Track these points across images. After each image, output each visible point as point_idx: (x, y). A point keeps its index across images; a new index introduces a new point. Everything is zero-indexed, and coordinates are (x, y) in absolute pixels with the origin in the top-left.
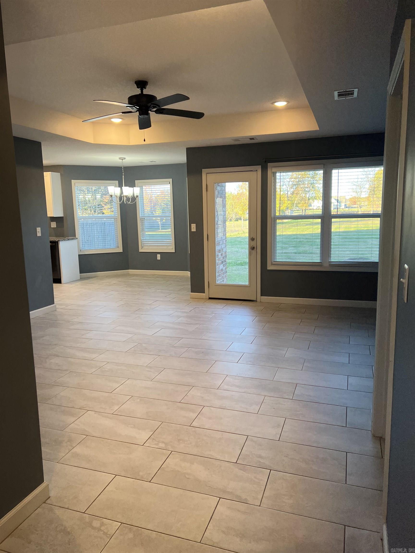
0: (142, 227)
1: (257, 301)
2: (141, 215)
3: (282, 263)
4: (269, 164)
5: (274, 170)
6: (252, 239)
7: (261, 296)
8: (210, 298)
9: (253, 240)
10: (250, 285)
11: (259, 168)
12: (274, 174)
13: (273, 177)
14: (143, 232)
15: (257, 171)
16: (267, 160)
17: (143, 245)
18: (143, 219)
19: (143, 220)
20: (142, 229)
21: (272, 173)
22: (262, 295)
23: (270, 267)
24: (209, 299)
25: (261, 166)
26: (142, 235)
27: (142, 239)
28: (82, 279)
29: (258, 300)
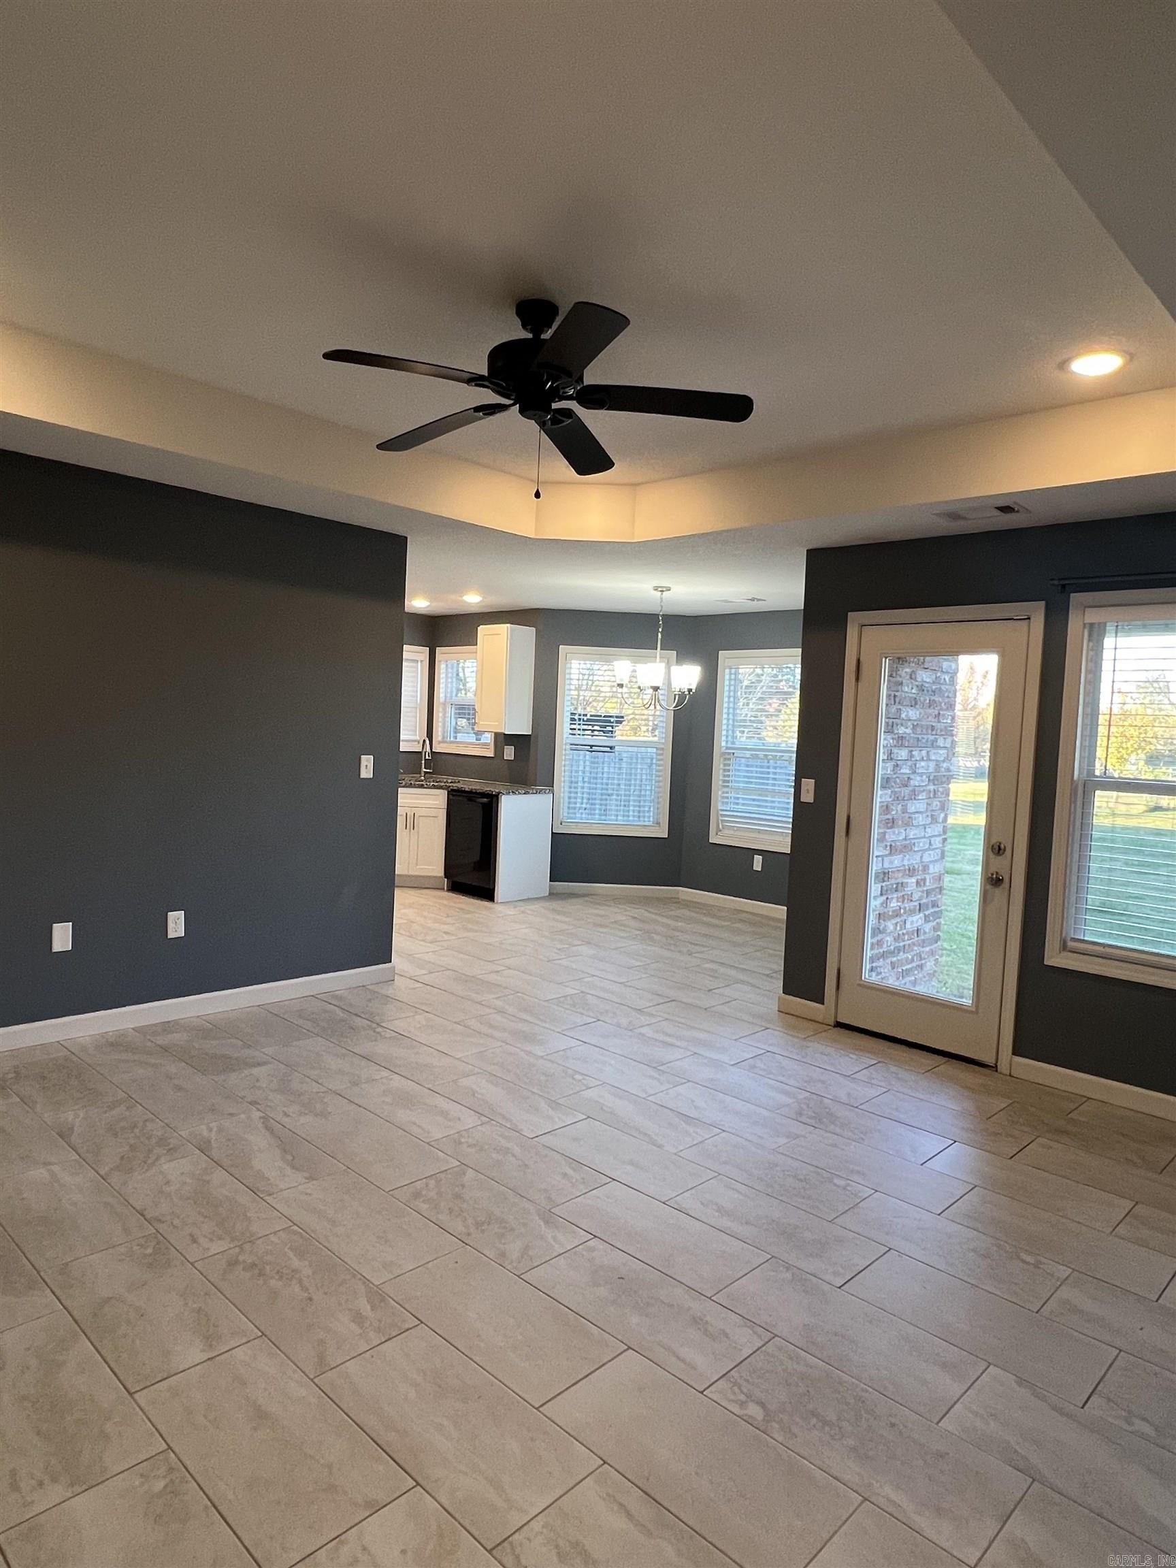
0: (724, 776)
1: (997, 1071)
2: (723, 744)
3: (1101, 949)
4: (1075, 597)
5: (1092, 616)
6: (995, 849)
7: (1014, 1054)
8: (839, 1025)
9: (1001, 852)
10: (977, 1007)
11: (1037, 612)
12: (1096, 633)
13: (1089, 640)
14: (726, 790)
15: (1029, 618)
16: (1067, 582)
17: (721, 826)
18: (729, 754)
19: (728, 756)
20: (724, 781)
21: (1084, 627)
22: (1016, 1052)
23: (1054, 958)
24: (835, 1026)
25: (1043, 603)
26: (723, 797)
27: (720, 808)
28: (553, 895)
29: (1003, 1066)
